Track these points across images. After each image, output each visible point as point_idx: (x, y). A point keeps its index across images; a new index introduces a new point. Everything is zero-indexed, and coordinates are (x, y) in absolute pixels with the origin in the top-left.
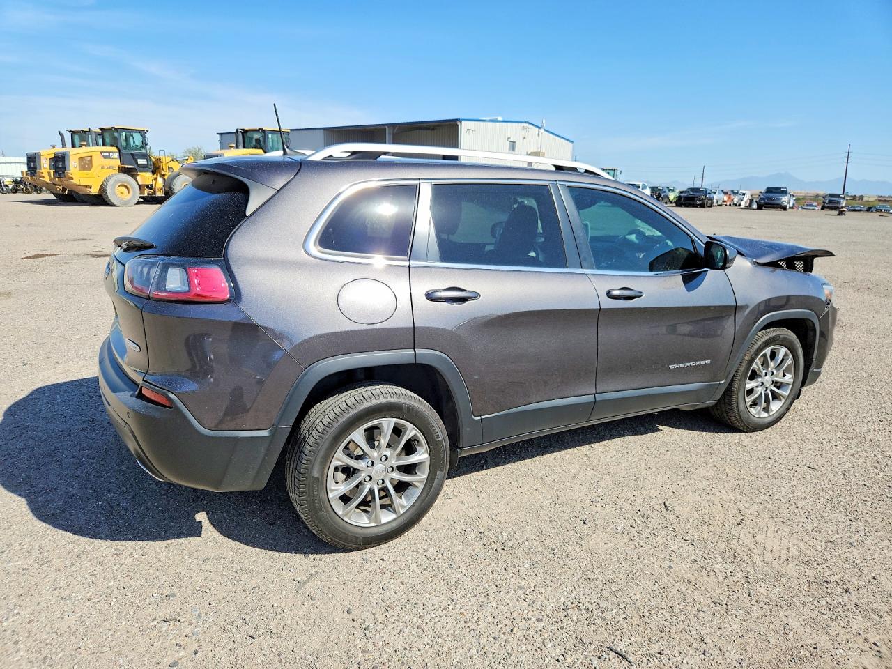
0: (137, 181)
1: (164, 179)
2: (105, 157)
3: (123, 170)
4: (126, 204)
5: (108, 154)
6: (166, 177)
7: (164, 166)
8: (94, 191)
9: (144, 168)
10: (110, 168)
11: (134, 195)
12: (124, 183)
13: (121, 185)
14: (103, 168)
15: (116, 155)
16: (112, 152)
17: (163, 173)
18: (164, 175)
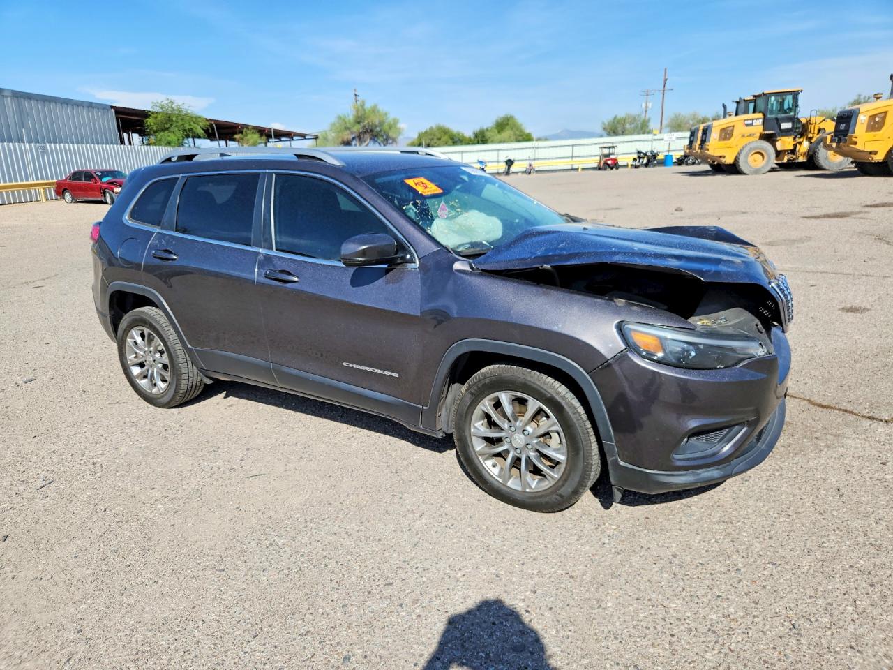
0: (775, 147)
1: (811, 143)
2: (747, 125)
3: (764, 137)
4: (757, 172)
5: (751, 122)
6: (813, 141)
7: (813, 129)
8: (729, 160)
9: (787, 132)
10: (750, 135)
11: (768, 162)
12: (758, 151)
13: (756, 153)
14: (743, 136)
15: (760, 122)
16: (757, 119)
17: (810, 135)
18: (811, 138)
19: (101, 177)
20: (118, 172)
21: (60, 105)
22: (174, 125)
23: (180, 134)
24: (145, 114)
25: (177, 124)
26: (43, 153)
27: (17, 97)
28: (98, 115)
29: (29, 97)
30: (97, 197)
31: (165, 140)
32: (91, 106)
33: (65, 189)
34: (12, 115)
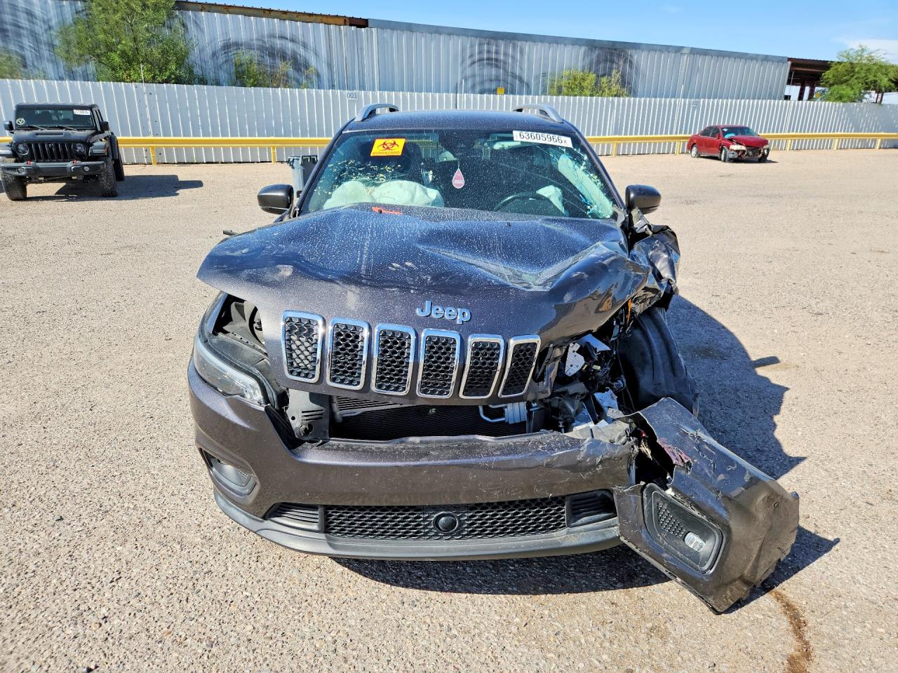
19: (725, 133)
20: (748, 129)
21: (734, 59)
22: (855, 77)
23: (858, 86)
24: (825, 65)
25: (860, 75)
26: (694, 108)
27: (694, 54)
28: (771, 68)
29: (705, 53)
30: (715, 153)
31: (837, 93)
32: (766, 58)
33: (695, 144)
34: (683, 72)
